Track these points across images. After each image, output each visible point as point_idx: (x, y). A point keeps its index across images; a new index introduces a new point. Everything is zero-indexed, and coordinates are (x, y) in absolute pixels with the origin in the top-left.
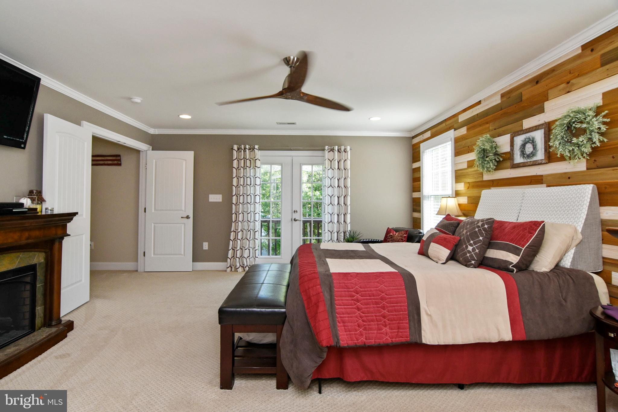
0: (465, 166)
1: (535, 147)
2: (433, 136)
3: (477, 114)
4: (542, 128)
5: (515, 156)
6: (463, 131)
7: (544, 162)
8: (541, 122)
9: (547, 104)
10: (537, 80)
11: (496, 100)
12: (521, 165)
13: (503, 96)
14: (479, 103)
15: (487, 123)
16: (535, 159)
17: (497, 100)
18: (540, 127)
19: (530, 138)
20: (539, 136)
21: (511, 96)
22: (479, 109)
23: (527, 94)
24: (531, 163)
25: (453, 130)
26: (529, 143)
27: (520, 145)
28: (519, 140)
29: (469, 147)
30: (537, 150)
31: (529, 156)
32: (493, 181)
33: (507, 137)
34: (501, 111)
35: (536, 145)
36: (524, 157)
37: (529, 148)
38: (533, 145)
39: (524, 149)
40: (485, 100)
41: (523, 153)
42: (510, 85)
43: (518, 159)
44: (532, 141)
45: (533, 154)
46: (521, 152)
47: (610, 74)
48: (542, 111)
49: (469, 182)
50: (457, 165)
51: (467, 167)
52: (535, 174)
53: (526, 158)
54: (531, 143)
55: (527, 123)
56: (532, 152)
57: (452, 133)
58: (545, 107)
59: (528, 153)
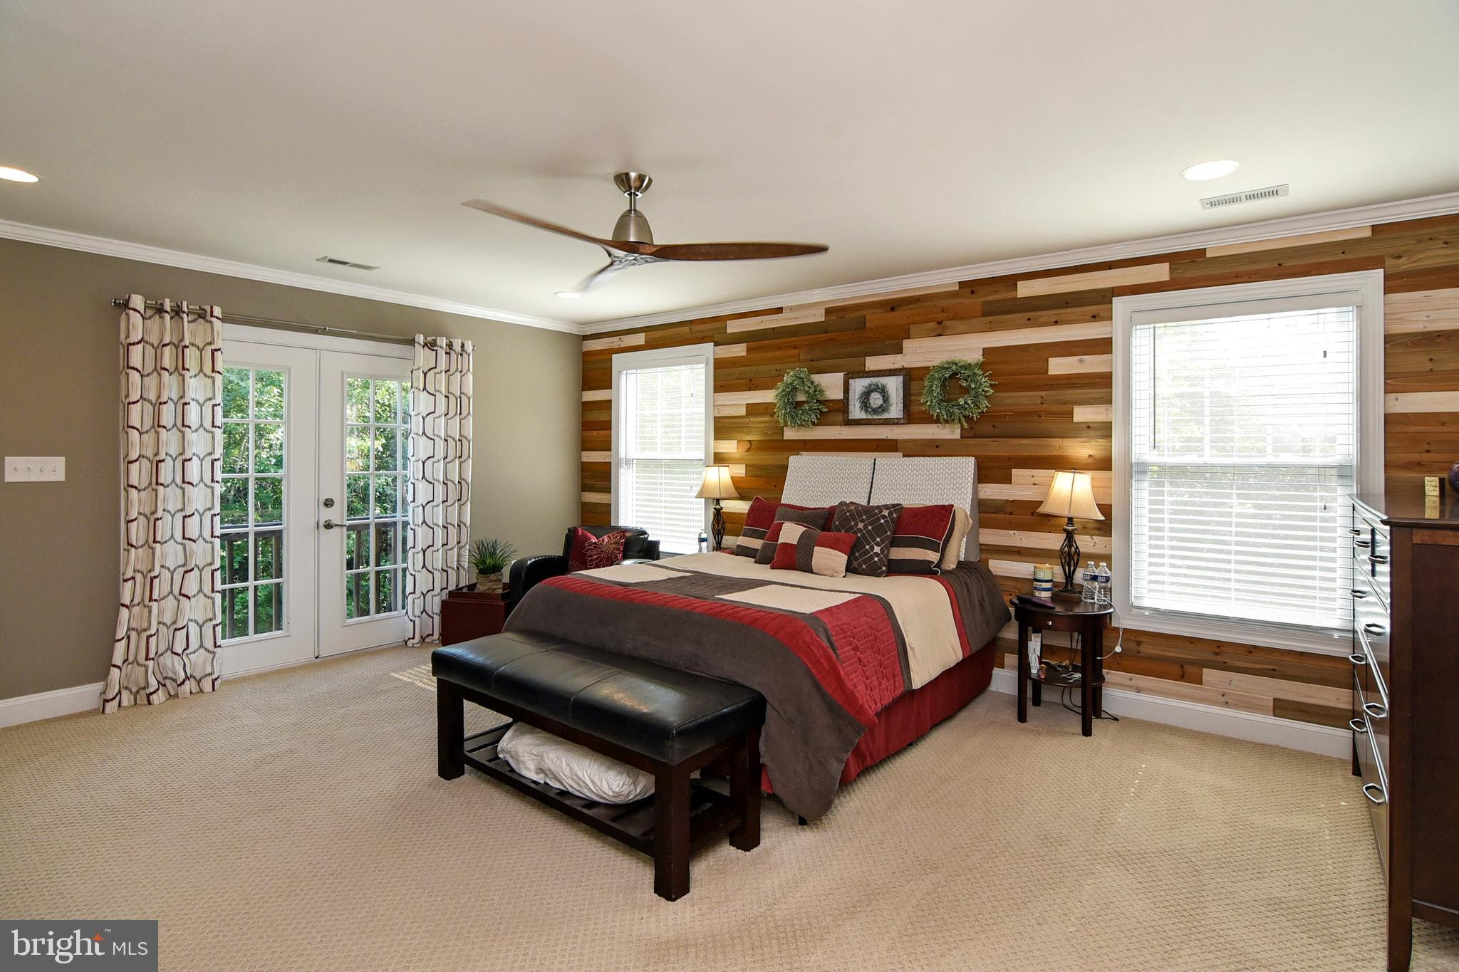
0: (743, 412)
1: (886, 399)
2: (649, 346)
3: (773, 328)
4: (901, 375)
5: (851, 408)
6: (739, 350)
7: (902, 422)
8: (898, 366)
9: (906, 343)
10: (893, 305)
11: (815, 315)
12: (864, 422)
13: (828, 311)
14: (779, 310)
15: (796, 348)
16: (886, 416)
17: (818, 316)
18: (897, 373)
19: (878, 386)
20: (894, 385)
21: (846, 317)
22: (777, 320)
23: (873, 319)
24: (882, 421)
25: (712, 344)
26: (877, 392)
27: (860, 392)
28: (858, 385)
29: (750, 380)
30: (890, 403)
31: (875, 411)
32: (805, 441)
33: (839, 377)
34: (825, 335)
35: (888, 397)
36: (866, 411)
37: (876, 400)
38: (883, 397)
39: (868, 400)
40: (791, 308)
41: (865, 405)
42: (844, 300)
43: (856, 412)
44: (883, 391)
45: (883, 408)
46: (862, 403)
47: (992, 328)
48: (899, 350)
49: (749, 441)
50: (720, 407)
51: (745, 414)
52: (885, 438)
53: (870, 413)
54: (881, 393)
55: (872, 363)
56: (881, 405)
57: (708, 349)
58: (904, 347)
59: (875, 406)
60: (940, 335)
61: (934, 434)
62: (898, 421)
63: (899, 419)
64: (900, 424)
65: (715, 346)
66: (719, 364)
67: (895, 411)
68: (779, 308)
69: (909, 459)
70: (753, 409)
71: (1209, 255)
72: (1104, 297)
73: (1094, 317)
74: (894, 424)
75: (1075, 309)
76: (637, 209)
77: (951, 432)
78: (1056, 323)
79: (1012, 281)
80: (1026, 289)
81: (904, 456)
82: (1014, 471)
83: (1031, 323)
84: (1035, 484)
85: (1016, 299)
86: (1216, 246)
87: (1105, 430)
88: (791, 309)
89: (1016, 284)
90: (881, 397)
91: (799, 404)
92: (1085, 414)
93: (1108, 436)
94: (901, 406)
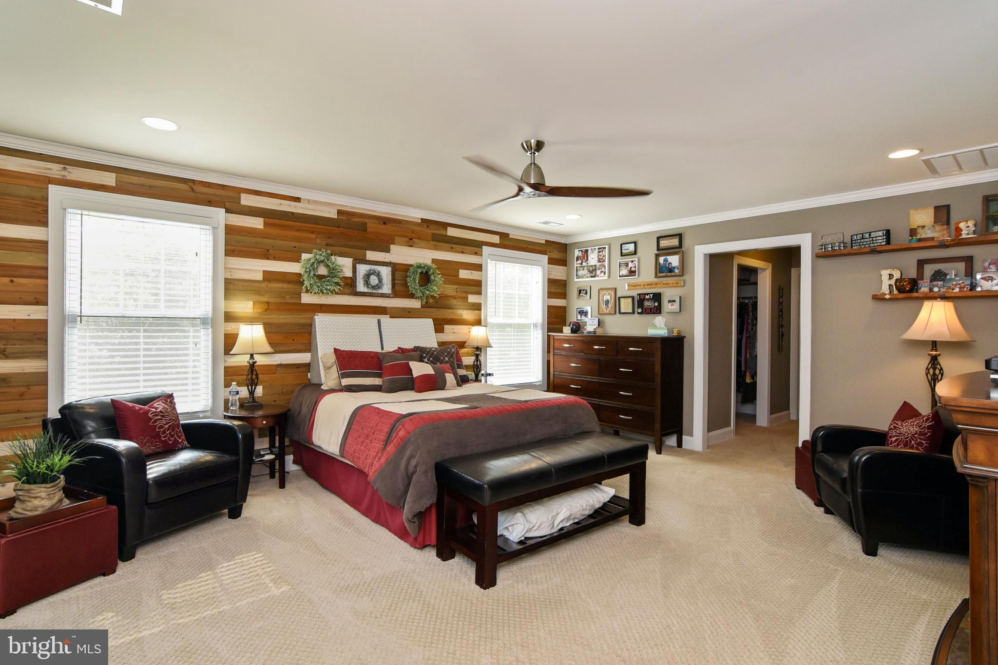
0: (260, 277)
1: (380, 280)
2: (118, 189)
3: (293, 213)
4: (390, 266)
5: (358, 284)
6: (257, 223)
7: (391, 296)
8: (387, 260)
9: (392, 247)
10: (385, 221)
11: (329, 212)
12: (368, 294)
13: (340, 212)
14: (297, 199)
15: (312, 233)
16: (380, 291)
17: (332, 214)
18: (387, 265)
19: (375, 271)
20: (386, 272)
21: (353, 220)
22: (295, 207)
23: (372, 226)
24: (379, 295)
25: (223, 210)
26: (375, 275)
27: (364, 274)
28: (362, 269)
29: (268, 251)
30: (383, 283)
31: (373, 287)
32: (321, 305)
33: (350, 261)
34: (337, 229)
35: (382, 279)
36: (368, 287)
37: (374, 280)
38: (379, 279)
39: (369, 280)
41: (367, 283)
42: (352, 207)
43: (361, 287)
44: (378, 275)
45: (379, 286)
46: (365, 281)
47: (436, 248)
48: (388, 251)
49: (267, 302)
50: (232, 270)
51: (262, 279)
52: (379, 305)
53: (370, 289)
54: (377, 276)
55: (371, 255)
56: (377, 285)
57: (219, 215)
58: (391, 249)
59: (373, 284)
60: (411, 246)
61: (407, 305)
62: (388, 295)
63: (389, 294)
64: (389, 297)
65: (226, 212)
66: (230, 230)
67: (387, 289)
68: (298, 198)
69: (394, 319)
70: (269, 276)
71: (510, 237)
72: (479, 245)
73: (476, 253)
74: (387, 297)
75: (468, 248)
76: (536, 162)
77: (415, 304)
78: (462, 252)
79: (445, 225)
80: (451, 232)
81: (390, 317)
82: (446, 327)
83: (452, 250)
84: (454, 333)
85: (446, 236)
86: (514, 234)
87: (477, 307)
88: (308, 202)
89: (447, 228)
90: (377, 279)
91: (320, 277)
92: (472, 299)
93: (480, 310)
94: (390, 286)
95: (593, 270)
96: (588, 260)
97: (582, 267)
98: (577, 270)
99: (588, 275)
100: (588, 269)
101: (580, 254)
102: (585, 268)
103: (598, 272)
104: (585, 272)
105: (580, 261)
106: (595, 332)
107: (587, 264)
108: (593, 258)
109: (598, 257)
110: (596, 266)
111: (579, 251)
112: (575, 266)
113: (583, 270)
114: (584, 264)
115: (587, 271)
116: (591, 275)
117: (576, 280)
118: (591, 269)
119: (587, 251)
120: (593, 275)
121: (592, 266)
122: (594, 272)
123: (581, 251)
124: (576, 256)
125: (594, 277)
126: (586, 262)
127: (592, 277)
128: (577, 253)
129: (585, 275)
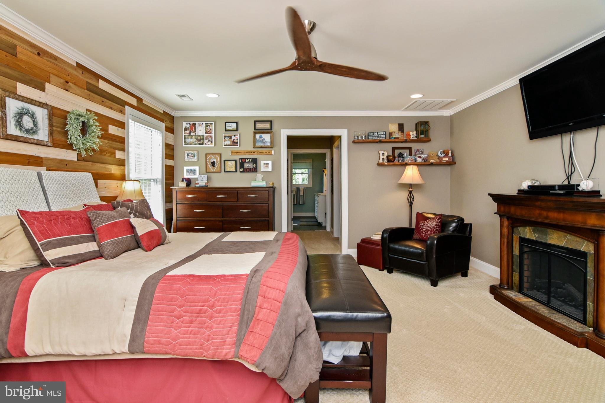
4: (46, 109)
5: (8, 124)
7: (49, 144)
8: (43, 100)
9: (48, 86)
10: (39, 51)
16: (36, 138)
19: (29, 111)
20: (41, 115)
23: (24, 53)
27: (15, 112)
28: (13, 104)
36: (21, 130)
43: (13, 129)
45: (34, 131)
46: (17, 122)
47: (90, 98)
48: (43, 89)
52: (35, 155)
55: (23, 90)
58: (46, 88)
60: (67, 90)
61: (64, 156)
62: (46, 144)
63: (47, 142)
64: (46, 146)
67: (43, 135)
71: (144, 102)
72: (123, 103)
73: (121, 112)
74: (44, 145)
75: (115, 104)
77: (71, 156)
78: (111, 108)
79: (98, 77)
80: (102, 85)
81: (47, 170)
82: (99, 181)
83: (102, 104)
84: (105, 188)
85: (98, 88)
86: (147, 101)
87: (122, 163)
92: (119, 155)
93: (124, 166)
94: (47, 132)
95: (201, 140)
96: (196, 131)
97: (190, 136)
98: (185, 138)
99: (197, 143)
100: (196, 138)
101: (188, 126)
102: (194, 137)
103: (206, 141)
104: (194, 140)
105: (188, 132)
106: (206, 186)
107: (195, 134)
108: (200, 130)
109: (205, 130)
110: (203, 136)
111: (187, 123)
112: (184, 135)
113: (191, 138)
114: (192, 134)
115: (195, 139)
116: (199, 142)
117: (184, 146)
118: (199, 138)
119: (195, 124)
120: (201, 143)
121: (200, 136)
122: (202, 141)
123: (189, 124)
124: (184, 127)
125: (202, 144)
126: (194, 132)
127: (200, 144)
128: (185, 125)
129: (193, 142)
